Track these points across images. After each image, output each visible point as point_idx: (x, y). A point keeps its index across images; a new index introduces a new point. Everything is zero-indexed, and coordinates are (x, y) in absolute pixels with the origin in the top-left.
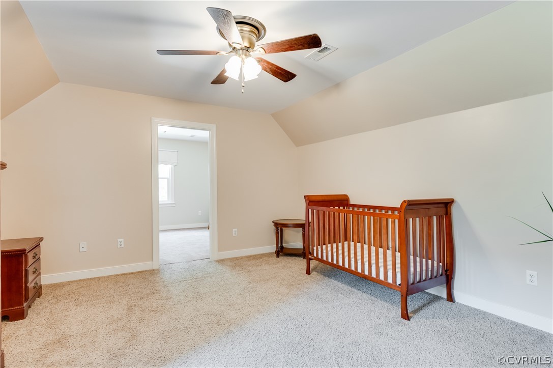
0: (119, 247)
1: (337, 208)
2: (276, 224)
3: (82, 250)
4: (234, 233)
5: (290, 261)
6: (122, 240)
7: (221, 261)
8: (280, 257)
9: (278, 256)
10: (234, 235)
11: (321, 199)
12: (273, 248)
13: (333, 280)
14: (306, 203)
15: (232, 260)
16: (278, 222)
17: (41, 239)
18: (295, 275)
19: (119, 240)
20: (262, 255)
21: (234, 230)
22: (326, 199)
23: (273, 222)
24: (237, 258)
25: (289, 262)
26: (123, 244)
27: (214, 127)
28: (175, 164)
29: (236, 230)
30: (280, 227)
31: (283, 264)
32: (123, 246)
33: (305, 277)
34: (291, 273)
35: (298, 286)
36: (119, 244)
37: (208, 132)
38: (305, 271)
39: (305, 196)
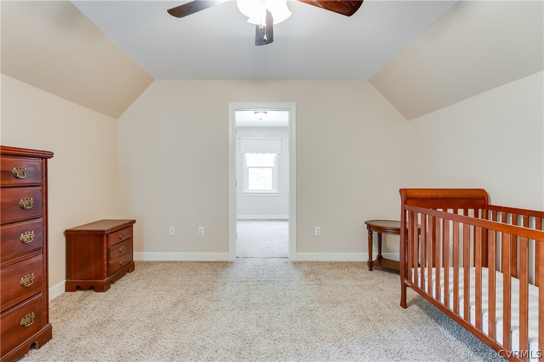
0: (200, 234)
1: (441, 210)
2: (371, 227)
3: (171, 234)
4: (316, 231)
5: (386, 279)
6: (202, 228)
7: (297, 264)
8: (374, 270)
9: (371, 269)
10: (316, 234)
11: (429, 194)
12: (364, 257)
13: (441, 329)
14: (402, 201)
15: (311, 264)
16: (373, 224)
17: (134, 222)
18: (382, 305)
19: (200, 228)
20: (351, 263)
21: (317, 228)
22: (440, 195)
23: (365, 223)
24: (318, 263)
25: (383, 282)
26: (203, 231)
27: (293, 106)
28: (279, 152)
29: (319, 228)
30: (376, 230)
31: (373, 281)
32: (203, 234)
33: (396, 311)
34: (377, 300)
35: (377, 324)
36: (199, 231)
37: (288, 112)
38: (399, 301)
39: (400, 190)
